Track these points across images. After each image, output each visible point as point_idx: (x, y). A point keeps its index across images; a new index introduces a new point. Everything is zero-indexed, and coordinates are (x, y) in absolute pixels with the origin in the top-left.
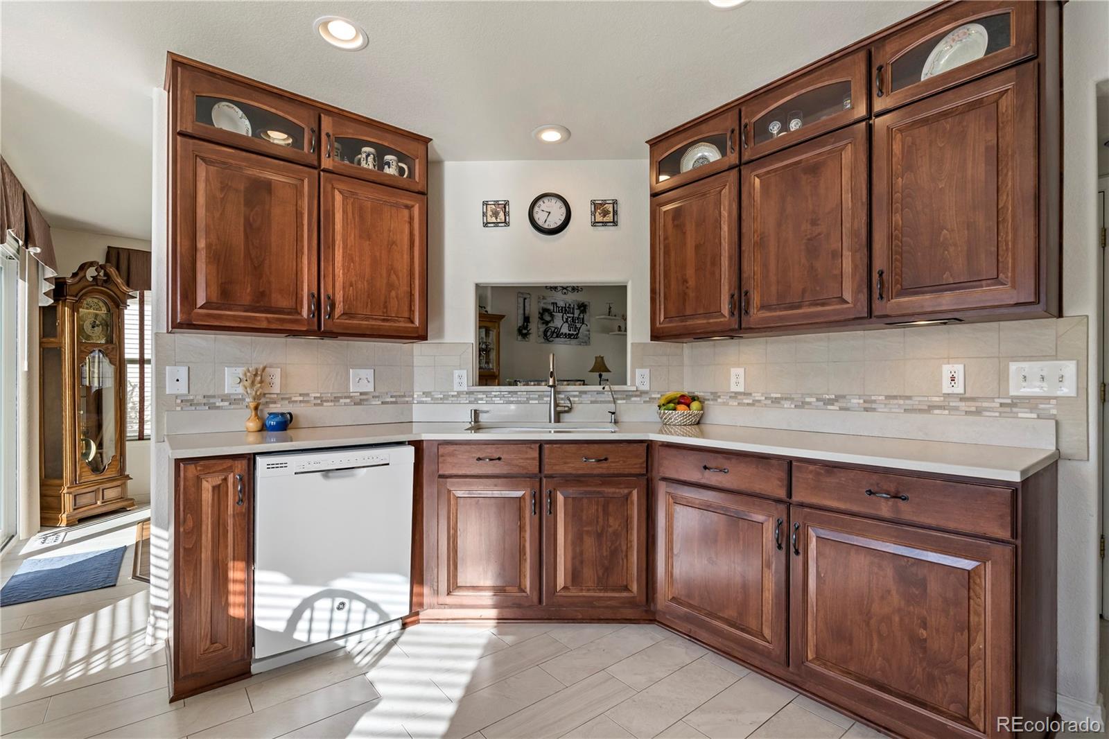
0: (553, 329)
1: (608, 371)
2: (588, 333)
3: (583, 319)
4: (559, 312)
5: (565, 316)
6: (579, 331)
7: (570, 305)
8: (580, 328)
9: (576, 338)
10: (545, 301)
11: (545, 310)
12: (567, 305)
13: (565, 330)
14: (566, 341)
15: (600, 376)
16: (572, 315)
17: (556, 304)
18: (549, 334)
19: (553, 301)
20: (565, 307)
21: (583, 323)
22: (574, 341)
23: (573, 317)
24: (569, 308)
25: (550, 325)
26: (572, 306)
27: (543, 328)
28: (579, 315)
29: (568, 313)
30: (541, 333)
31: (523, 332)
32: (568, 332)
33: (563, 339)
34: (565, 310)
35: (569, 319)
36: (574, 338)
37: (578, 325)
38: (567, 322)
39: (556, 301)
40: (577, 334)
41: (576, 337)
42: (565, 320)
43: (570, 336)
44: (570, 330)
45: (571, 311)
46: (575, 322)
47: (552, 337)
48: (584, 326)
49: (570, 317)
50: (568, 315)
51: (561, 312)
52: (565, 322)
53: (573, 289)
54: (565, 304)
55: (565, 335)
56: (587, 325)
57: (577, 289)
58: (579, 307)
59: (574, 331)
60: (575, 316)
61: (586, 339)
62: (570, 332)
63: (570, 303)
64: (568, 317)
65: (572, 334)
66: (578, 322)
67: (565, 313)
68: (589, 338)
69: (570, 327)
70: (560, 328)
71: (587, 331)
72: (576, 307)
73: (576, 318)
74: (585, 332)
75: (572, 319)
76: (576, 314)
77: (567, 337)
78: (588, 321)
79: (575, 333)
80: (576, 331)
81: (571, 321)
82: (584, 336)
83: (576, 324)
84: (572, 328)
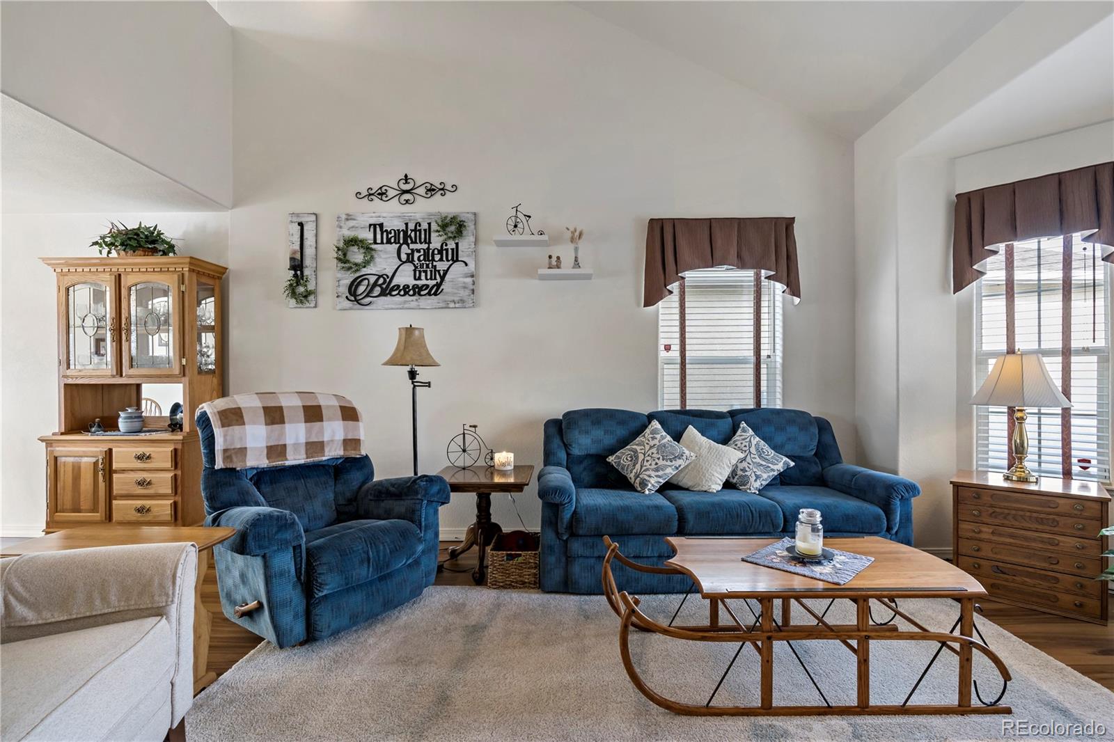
0: (372, 279)
1: (434, 364)
2: (469, 280)
3: (456, 251)
4: (389, 242)
5: (405, 249)
6: (443, 278)
7: (418, 224)
8: (446, 272)
9: (435, 294)
10: (351, 223)
11: (352, 242)
12: (411, 226)
13: (405, 277)
14: (405, 302)
15: (412, 374)
16: (425, 246)
17: (381, 225)
18: (361, 289)
19: (373, 221)
20: (405, 232)
21: (455, 259)
22: (433, 300)
23: (427, 252)
24: (415, 230)
25: (364, 271)
26: (425, 226)
27: (348, 278)
28: (444, 243)
29: (414, 243)
30: (344, 291)
31: (301, 291)
32: (411, 282)
33: (398, 299)
34: (403, 237)
35: (416, 255)
36: (429, 294)
37: (441, 266)
38: (410, 259)
39: (381, 220)
40: (438, 285)
41: (436, 291)
42: (404, 257)
43: (417, 290)
44: (420, 279)
45: (423, 236)
46: (433, 260)
47: (367, 296)
48: (457, 267)
49: (418, 251)
50: (412, 246)
51: (395, 242)
52: (404, 262)
53: (431, 190)
54: (407, 224)
55: (406, 290)
56: (466, 265)
57: (442, 189)
58: (444, 226)
59: (431, 279)
60: (432, 246)
61: (464, 294)
62: (419, 283)
63: (419, 220)
64: (412, 250)
65: (423, 285)
66: (441, 260)
67: (405, 242)
68: (473, 290)
69: (420, 272)
70: (390, 275)
71: (466, 277)
72: (434, 227)
73: (436, 252)
74: (461, 279)
75: (424, 255)
76: (436, 242)
77: (411, 293)
78: (468, 256)
79: (432, 283)
80: (435, 279)
81: (422, 258)
82: (457, 289)
83: (435, 263)
84: (426, 272)
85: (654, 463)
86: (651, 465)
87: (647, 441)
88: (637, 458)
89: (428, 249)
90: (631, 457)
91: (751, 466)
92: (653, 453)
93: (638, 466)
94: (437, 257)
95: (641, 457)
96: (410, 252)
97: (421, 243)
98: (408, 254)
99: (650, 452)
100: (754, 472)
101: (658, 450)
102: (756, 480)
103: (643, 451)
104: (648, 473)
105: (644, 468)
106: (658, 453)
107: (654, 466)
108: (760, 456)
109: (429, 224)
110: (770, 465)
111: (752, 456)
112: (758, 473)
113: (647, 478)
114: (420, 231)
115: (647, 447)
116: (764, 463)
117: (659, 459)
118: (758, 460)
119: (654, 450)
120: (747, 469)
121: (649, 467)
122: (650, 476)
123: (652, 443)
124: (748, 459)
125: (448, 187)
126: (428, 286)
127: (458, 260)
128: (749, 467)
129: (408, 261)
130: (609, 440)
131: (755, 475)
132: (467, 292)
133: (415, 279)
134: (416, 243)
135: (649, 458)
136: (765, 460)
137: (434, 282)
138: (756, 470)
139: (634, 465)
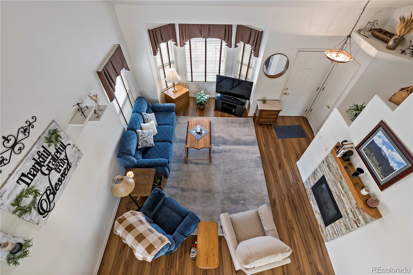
0: (45, 197)
2: (75, 148)
3: (62, 144)
4: (34, 176)
5: (44, 169)
6: (67, 159)
8: (66, 156)
9: (70, 167)
11: (18, 200)
12: (36, 157)
13: (55, 176)
14: (64, 185)
16: (50, 157)
17: (23, 175)
18: (45, 206)
21: (65, 147)
22: (71, 173)
24: (40, 156)
27: (34, 212)
28: (56, 147)
32: (59, 175)
33: (61, 187)
35: (51, 165)
36: (68, 170)
37: (63, 156)
38: (50, 169)
39: (19, 173)
40: (68, 163)
42: (47, 172)
43: (64, 175)
44: (60, 170)
45: (45, 155)
46: (58, 158)
47: (50, 203)
48: (68, 148)
49: (50, 162)
50: (45, 164)
51: (37, 172)
52: (49, 174)
53: (25, 131)
54: (34, 159)
55: (60, 180)
56: (70, 144)
57: (30, 124)
58: (49, 141)
59: (64, 165)
60: (53, 154)
61: (77, 155)
62: (62, 172)
63: (37, 151)
64: (48, 165)
65: (64, 170)
66: (61, 154)
67: (41, 166)
68: (79, 150)
69: (58, 168)
70: (49, 185)
71: (73, 149)
72: (46, 145)
73: (56, 154)
74: (72, 152)
75: (53, 160)
76: (52, 150)
77: (63, 178)
78: (67, 140)
80: (65, 163)
81: (54, 163)
82: (74, 156)
83: (60, 158)
84: (60, 165)
87: (145, 136)
88: (147, 141)
89: (52, 156)
90: (146, 142)
93: (149, 143)
94: (58, 155)
95: (148, 140)
96: (47, 167)
97: (47, 158)
98: (47, 169)
99: (148, 138)
101: (149, 136)
104: (152, 142)
109: (43, 147)
114: (42, 154)
115: (146, 137)
125: (31, 121)
126: (65, 169)
127: (66, 147)
129: (50, 171)
132: (77, 153)
133: (59, 173)
134: (45, 161)
135: (149, 139)
137: (66, 164)
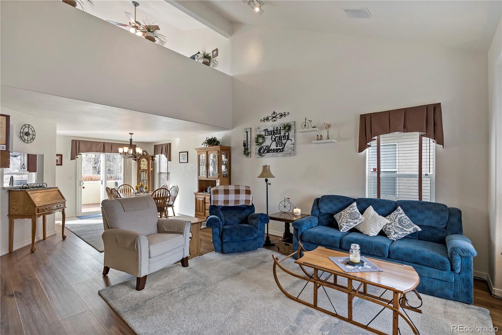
0: (265, 147)
3: (288, 136)
4: (269, 135)
6: (284, 146)
7: (277, 128)
8: (285, 143)
9: (282, 151)
10: (259, 130)
11: (259, 136)
12: (275, 129)
13: (273, 147)
14: (274, 155)
15: (266, 180)
16: (279, 135)
17: (267, 130)
18: (262, 151)
19: (265, 129)
20: (274, 131)
21: (288, 139)
22: (280, 154)
24: (276, 130)
25: (263, 145)
26: (279, 128)
27: (258, 148)
28: (285, 133)
29: (276, 134)
30: (257, 151)
31: (247, 152)
32: (275, 148)
33: (272, 154)
34: (273, 133)
35: (277, 138)
36: (280, 152)
37: (284, 142)
38: (275, 140)
39: (267, 128)
40: (283, 148)
41: (282, 150)
43: (277, 150)
44: (278, 146)
45: (279, 132)
46: (282, 140)
47: (263, 153)
48: (289, 142)
49: (277, 137)
50: (276, 136)
51: (271, 135)
52: (273, 141)
53: (281, 116)
54: (274, 128)
55: (274, 151)
56: (291, 140)
57: (285, 115)
58: (284, 128)
59: (281, 146)
60: (281, 135)
61: (291, 151)
62: (278, 148)
63: (277, 127)
64: (276, 137)
65: (279, 149)
66: (284, 139)
67: (274, 135)
68: (294, 149)
69: (278, 144)
70: (269, 146)
71: (291, 145)
72: (282, 128)
73: (282, 137)
74: (290, 146)
75: (279, 138)
76: (282, 134)
77: (275, 151)
78: (292, 137)
79: (281, 148)
80: (282, 146)
81: (278, 139)
82: (289, 149)
83: (282, 141)
84: (279, 144)
85: (346, 220)
86: (345, 220)
88: (341, 216)
89: (280, 136)
90: (339, 216)
91: (393, 228)
92: (347, 216)
93: (341, 220)
94: (283, 139)
95: (343, 217)
96: (275, 137)
97: (278, 134)
98: (274, 138)
99: (346, 215)
100: (394, 230)
101: (349, 215)
102: (394, 234)
103: (344, 214)
104: (343, 223)
105: (342, 221)
106: (348, 216)
107: (346, 221)
108: (400, 224)
109: (280, 127)
110: (404, 228)
111: (395, 223)
112: (396, 231)
113: (342, 225)
114: (278, 130)
115: (346, 213)
116: (401, 227)
117: (348, 218)
118: (398, 225)
119: (348, 215)
120: (391, 228)
121: (344, 221)
122: (343, 225)
123: (348, 212)
124: (393, 224)
125: (286, 114)
126: (280, 149)
127: (289, 139)
128: (392, 228)
129: (274, 141)
130: (335, 208)
131: (394, 231)
132: (292, 150)
133: (276, 147)
134: (277, 134)
135: (345, 217)
136: (402, 225)
137: (282, 147)
138: (396, 230)
139: (339, 220)
